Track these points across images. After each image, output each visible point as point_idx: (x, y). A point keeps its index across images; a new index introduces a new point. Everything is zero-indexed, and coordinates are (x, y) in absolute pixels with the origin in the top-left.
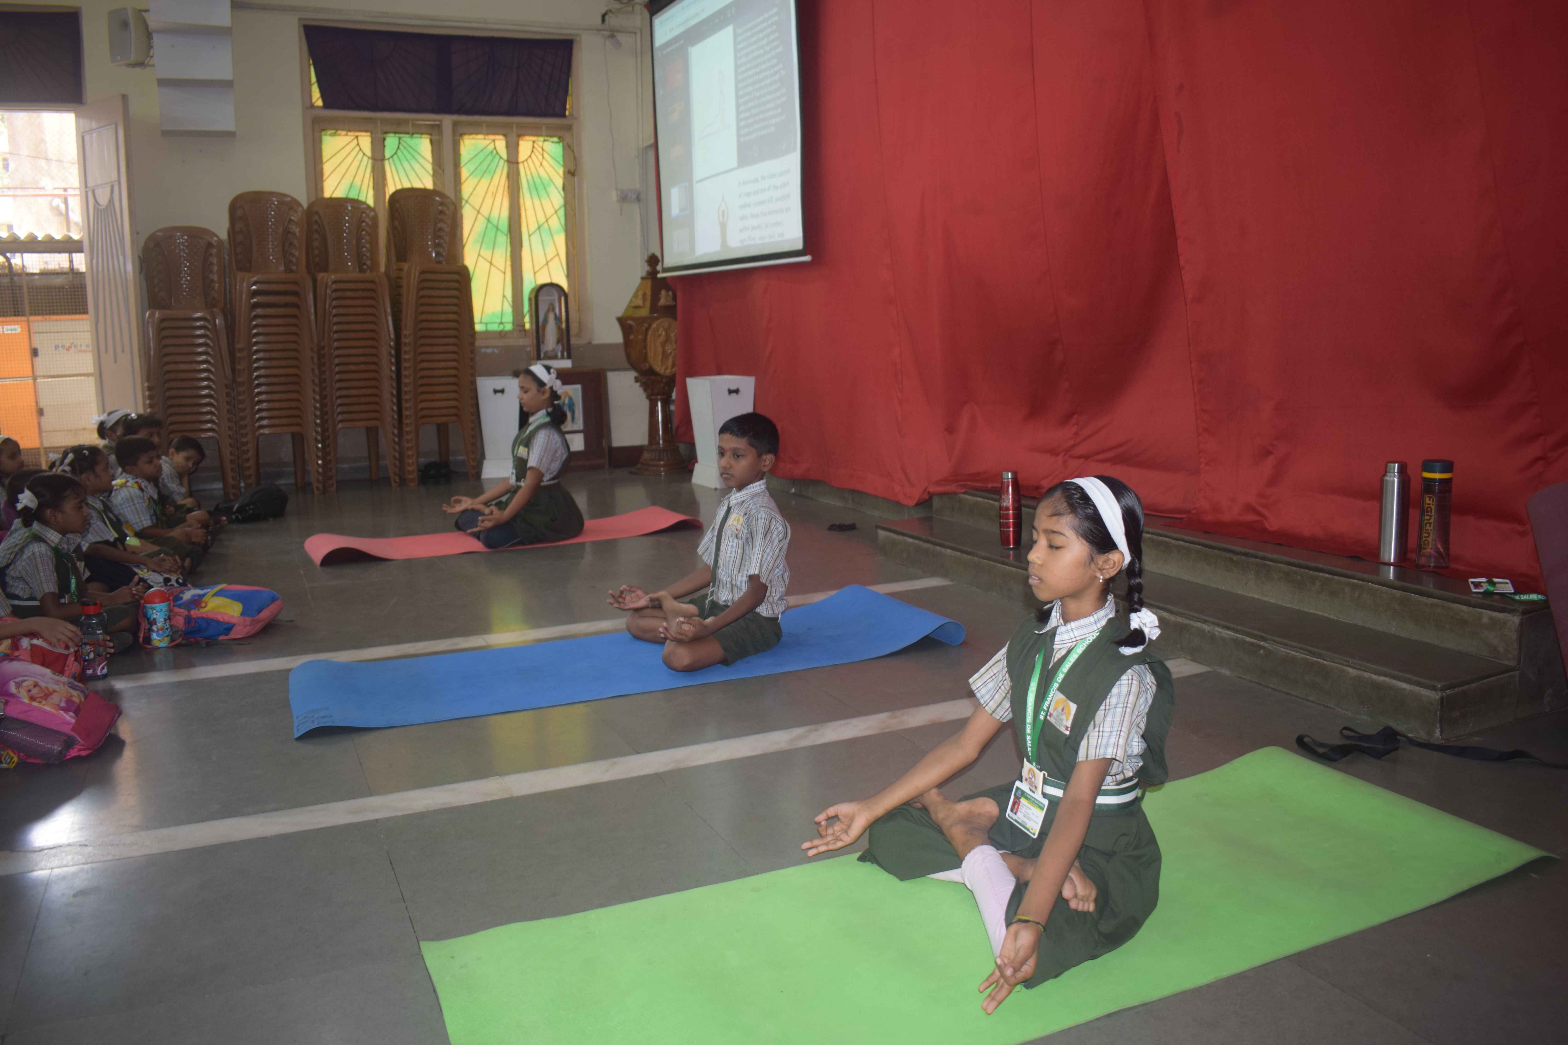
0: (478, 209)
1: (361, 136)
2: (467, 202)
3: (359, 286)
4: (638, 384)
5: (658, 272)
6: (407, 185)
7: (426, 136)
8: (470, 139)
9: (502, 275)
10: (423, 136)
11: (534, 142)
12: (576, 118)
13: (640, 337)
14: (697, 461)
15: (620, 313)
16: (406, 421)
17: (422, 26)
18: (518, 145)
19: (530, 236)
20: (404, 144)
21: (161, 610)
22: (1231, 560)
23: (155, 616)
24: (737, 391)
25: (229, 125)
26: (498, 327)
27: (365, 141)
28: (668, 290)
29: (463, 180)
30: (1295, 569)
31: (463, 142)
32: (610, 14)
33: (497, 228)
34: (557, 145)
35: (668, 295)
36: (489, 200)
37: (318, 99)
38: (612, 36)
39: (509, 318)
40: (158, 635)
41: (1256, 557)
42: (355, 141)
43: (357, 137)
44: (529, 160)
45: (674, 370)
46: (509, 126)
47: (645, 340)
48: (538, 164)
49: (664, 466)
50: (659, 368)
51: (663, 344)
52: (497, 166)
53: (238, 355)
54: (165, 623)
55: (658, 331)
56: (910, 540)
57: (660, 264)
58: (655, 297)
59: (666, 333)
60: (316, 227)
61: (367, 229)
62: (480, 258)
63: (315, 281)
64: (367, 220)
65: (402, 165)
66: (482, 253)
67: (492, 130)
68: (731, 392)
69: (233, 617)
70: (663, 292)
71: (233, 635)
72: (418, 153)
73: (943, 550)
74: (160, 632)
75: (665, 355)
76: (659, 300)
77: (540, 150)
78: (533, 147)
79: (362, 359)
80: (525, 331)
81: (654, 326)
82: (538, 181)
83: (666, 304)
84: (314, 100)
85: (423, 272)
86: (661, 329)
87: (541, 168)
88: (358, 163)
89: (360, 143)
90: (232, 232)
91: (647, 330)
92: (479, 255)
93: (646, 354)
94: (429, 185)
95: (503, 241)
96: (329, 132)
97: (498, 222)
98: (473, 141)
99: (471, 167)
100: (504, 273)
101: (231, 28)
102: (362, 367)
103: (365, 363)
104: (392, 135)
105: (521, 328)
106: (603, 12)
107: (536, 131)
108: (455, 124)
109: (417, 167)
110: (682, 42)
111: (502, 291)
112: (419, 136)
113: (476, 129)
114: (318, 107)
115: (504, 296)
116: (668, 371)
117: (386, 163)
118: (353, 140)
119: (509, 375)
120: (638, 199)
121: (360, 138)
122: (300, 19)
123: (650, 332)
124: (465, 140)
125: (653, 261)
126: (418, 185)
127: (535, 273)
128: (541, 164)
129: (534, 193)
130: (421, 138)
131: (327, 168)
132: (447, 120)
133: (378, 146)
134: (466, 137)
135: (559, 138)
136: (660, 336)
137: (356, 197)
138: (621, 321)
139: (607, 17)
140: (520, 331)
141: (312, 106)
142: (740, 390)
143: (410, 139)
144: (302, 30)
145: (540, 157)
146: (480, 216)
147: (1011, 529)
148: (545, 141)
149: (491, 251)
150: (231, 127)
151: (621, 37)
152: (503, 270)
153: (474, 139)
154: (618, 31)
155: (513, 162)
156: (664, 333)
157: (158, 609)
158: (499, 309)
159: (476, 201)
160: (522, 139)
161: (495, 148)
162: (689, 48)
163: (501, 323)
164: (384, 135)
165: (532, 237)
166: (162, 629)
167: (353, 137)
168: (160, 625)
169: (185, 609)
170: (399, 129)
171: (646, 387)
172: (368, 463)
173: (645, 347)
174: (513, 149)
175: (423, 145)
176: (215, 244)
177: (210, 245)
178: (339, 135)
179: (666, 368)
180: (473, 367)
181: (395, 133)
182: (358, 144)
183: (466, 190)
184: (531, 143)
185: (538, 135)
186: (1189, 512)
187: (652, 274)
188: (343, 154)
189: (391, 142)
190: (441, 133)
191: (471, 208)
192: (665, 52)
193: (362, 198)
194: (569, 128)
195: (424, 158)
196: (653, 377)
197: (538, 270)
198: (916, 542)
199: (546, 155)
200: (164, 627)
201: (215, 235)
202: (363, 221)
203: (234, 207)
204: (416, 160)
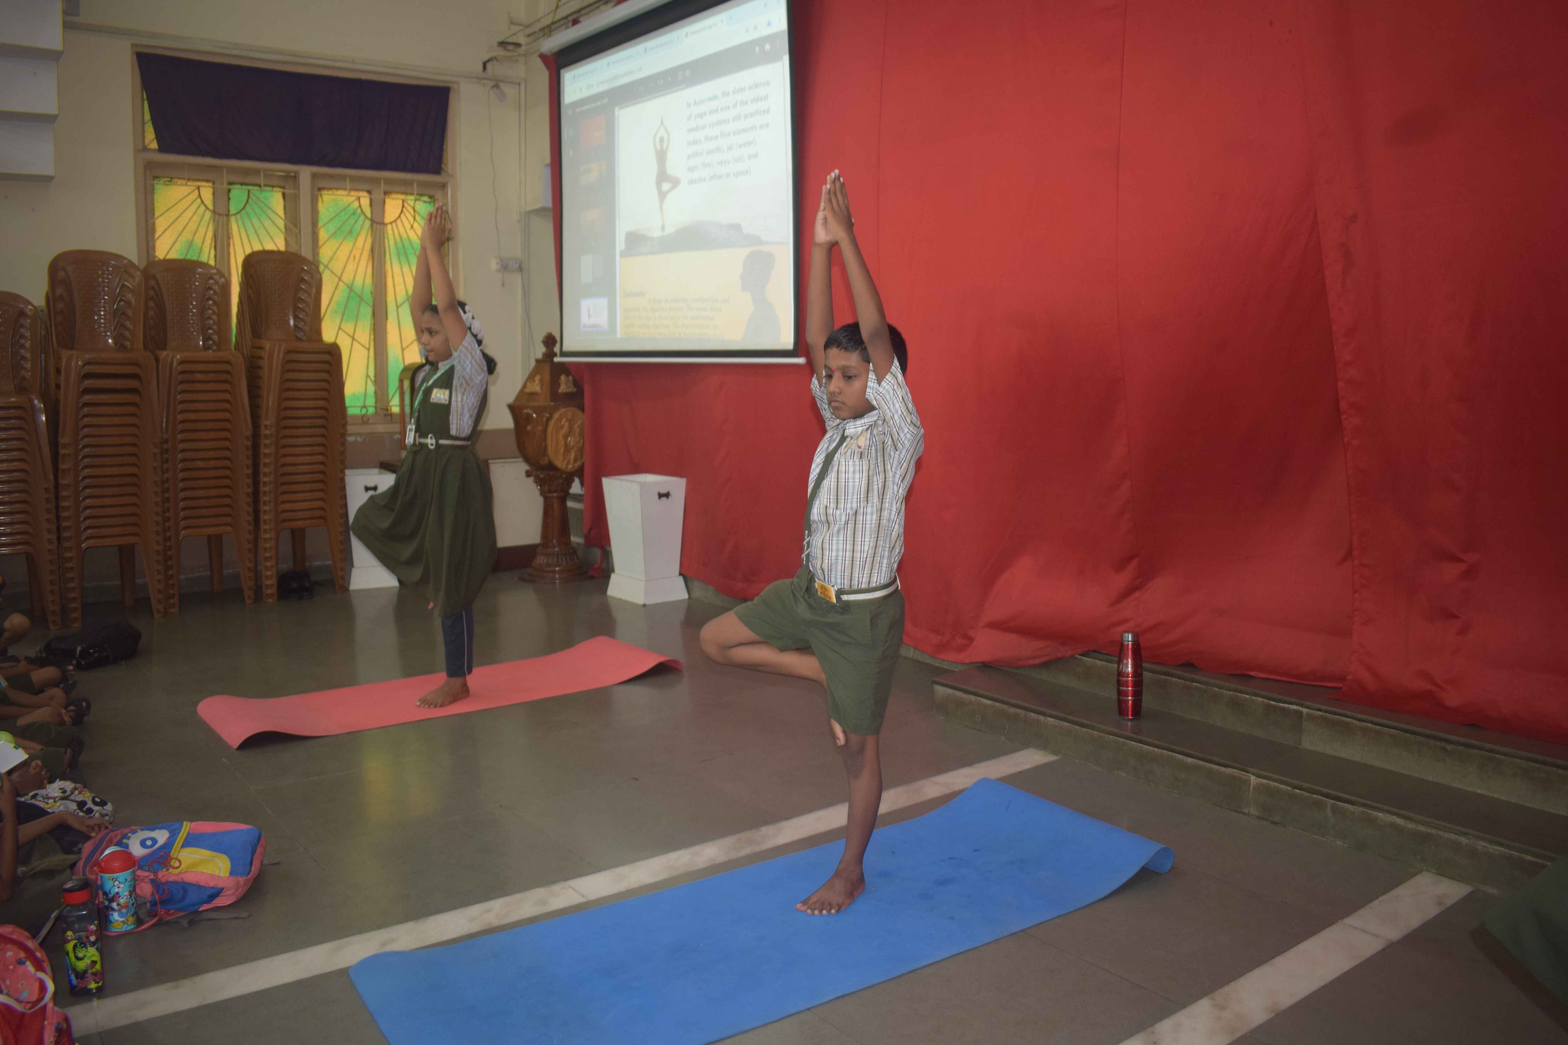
0: (339, 274)
1: (203, 186)
2: (326, 267)
3: (211, 367)
4: (532, 479)
5: (555, 355)
6: (257, 247)
7: (278, 189)
8: (330, 195)
9: (366, 351)
10: (275, 189)
11: (403, 201)
12: (452, 176)
13: (540, 428)
14: (613, 571)
15: (511, 399)
16: (263, 527)
17: (284, 63)
18: (384, 202)
19: (398, 307)
20: (254, 198)
21: (126, 880)
22: (1444, 749)
23: (116, 890)
24: (667, 495)
25: (46, 168)
26: (361, 411)
27: (207, 193)
28: (568, 375)
29: (321, 243)
30: (1537, 765)
31: (322, 198)
32: (495, 62)
33: (361, 298)
34: (428, 205)
35: (568, 380)
36: (351, 266)
37: (152, 141)
38: (496, 86)
39: (371, 401)
40: (121, 915)
41: (1481, 749)
42: (196, 192)
43: (199, 188)
44: (399, 222)
45: (576, 465)
46: (376, 181)
47: (545, 431)
48: (408, 226)
49: (560, 572)
50: (559, 463)
51: (566, 437)
52: (362, 226)
53: (62, 451)
54: (131, 897)
55: (561, 421)
56: (989, 702)
57: (558, 345)
58: (554, 383)
59: (570, 423)
60: (152, 293)
61: (216, 298)
62: (341, 332)
63: (157, 360)
64: (216, 287)
65: (251, 222)
66: (342, 327)
67: (356, 185)
68: (661, 496)
69: (219, 877)
70: (563, 378)
71: (219, 902)
72: (269, 208)
73: (1042, 718)
74: (124, 911)
75: (567, 448)
76: (559, 385)
77: (412, 211)
78: (403, 206)
79: (212, 454)
80: (391, 415)
81: (556, 416)
82: (407, 244)
83: (567, 391)
84: (147, 141)
85: (289, 352)
86: (564, 420)
87: (412, 230)
88: (199, 218)
89: (202, 193)
90: (51, 298)
91: (548, 420)
92: (340, 328)
93: (546, 447)
94: (282, 248)
95: (366, 312)
96: (162, 181)
97: (362, 292)
98: (333, 197)
99: (332, 228)
100: (369, 349)
101: (61, 53)
102: (213, 463)
103: (216, 459)
104: (239, 186)
105: (385, 413)
106: (485, 59)
107: (405, 188)
108: (314, 176)
109: (267, 223)
110: (606, 101)
111: (365, 369)
112: (270, 189)
113: (337, 184)
114: (153, 150)
115: (368, 376)
116: (570, 466)
117: (233, 219)
118: (193, 191)
119: (375, 467)
120: (521, 269)
121: (201, 189)
122: (133, 45)
123: (552, 423)
124: (323, 196)
125: (550, 341)
126: (270, 246)
127: (403, 350)
128: (412, 227)
129: (403, 258)
130: (272, 191)
131: (161, 224)
132: (305, 173)
133: (222, 199)
134: (324, 192)
135: (431, 197)
136: (562, 427)
137: (195, 258)
138: (512, 408)
139: (489, 65)
140: (385, 415)
141: (145, 149)
142: (671, 493)
143: (259, 192)
144: (135, 57)
145: (411, 219)
146: (341, 283)
147: (1130, 698)
148: (416, 200)
149: (353, 325)
150: (49, 171)
151: (506, 88)
152: (367, 346)
153: (333, 194)
154: (501, 81)
155: (377, 223)
156: (567, 424)
157: (122, 879)
158: (362, 390)
159: (337, 266)
160: (389, 198)
161: (360, 206)
162: (617, 109)
163: (364, 407)
164: (230, 187)
165: (400, 310)
166: (126, 907)
167: (193, 188)
168: (122, 901)
169: (149, 871)
170: (247, 180)
171: (540, 482)
172: (209, 573)
173: (545, 439)
174: (378, 207)
175: (275, 200)
176: (30, 313)
177: (22, 314)
178: (176, 184)
179: (568, 463)
180: (342, 462)
181: (242, 184)
182: (200, 196)
183: (325, 253)
184: (401, 202)
185: (406, 194)
186: (1342, 679)
187: (549, 355)
188: (181, 207)
189: (238, 194)
190: (297, 186)
191: (330, 272)
192: (578, 110)
193: (204, 259)
194: (443, 186)
195: (276, 214)
196: (551, 473)
197: (407, 347)
198: (997, 704)
199: (417, 218)
200: (129, 902)
201: (28, 302)
202: (210, 288)
203: (55, 268)
204: (267, 216)
